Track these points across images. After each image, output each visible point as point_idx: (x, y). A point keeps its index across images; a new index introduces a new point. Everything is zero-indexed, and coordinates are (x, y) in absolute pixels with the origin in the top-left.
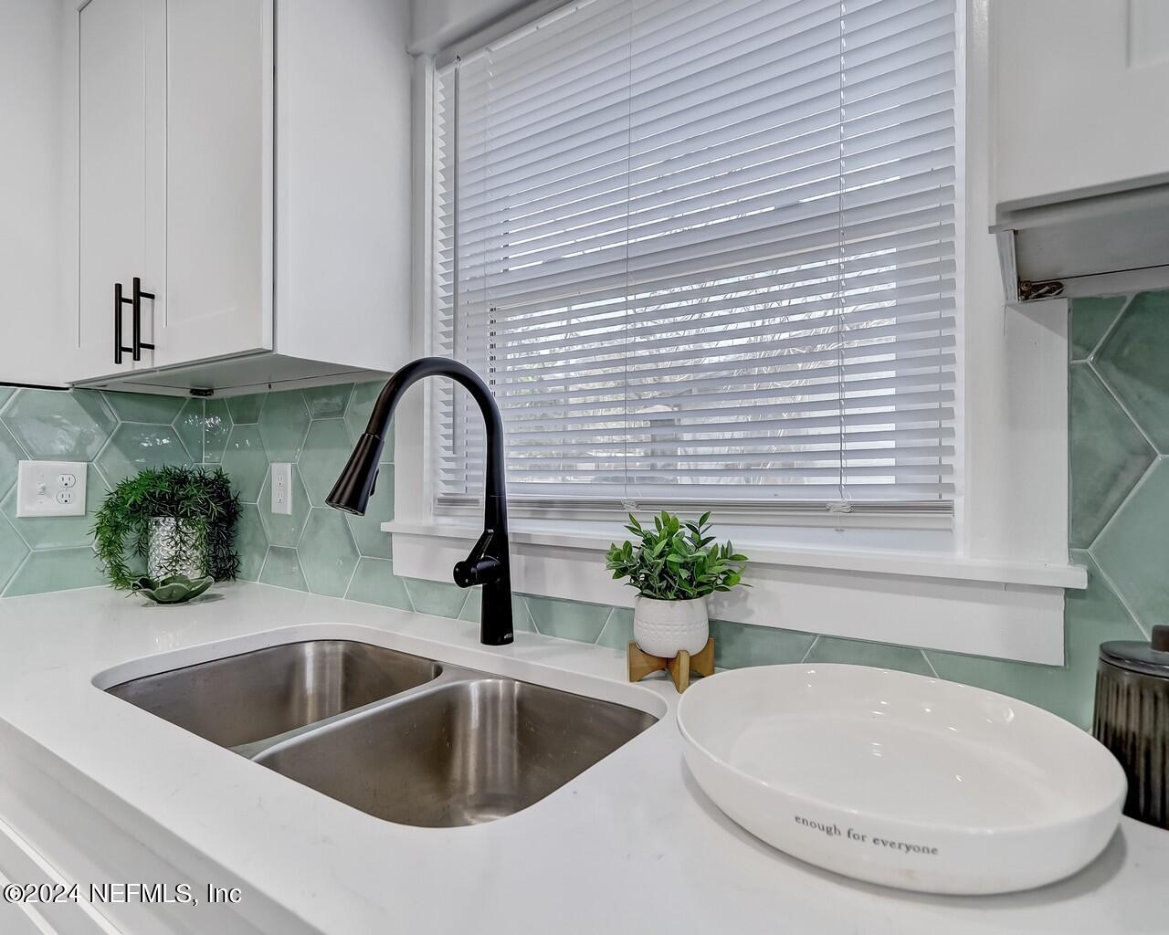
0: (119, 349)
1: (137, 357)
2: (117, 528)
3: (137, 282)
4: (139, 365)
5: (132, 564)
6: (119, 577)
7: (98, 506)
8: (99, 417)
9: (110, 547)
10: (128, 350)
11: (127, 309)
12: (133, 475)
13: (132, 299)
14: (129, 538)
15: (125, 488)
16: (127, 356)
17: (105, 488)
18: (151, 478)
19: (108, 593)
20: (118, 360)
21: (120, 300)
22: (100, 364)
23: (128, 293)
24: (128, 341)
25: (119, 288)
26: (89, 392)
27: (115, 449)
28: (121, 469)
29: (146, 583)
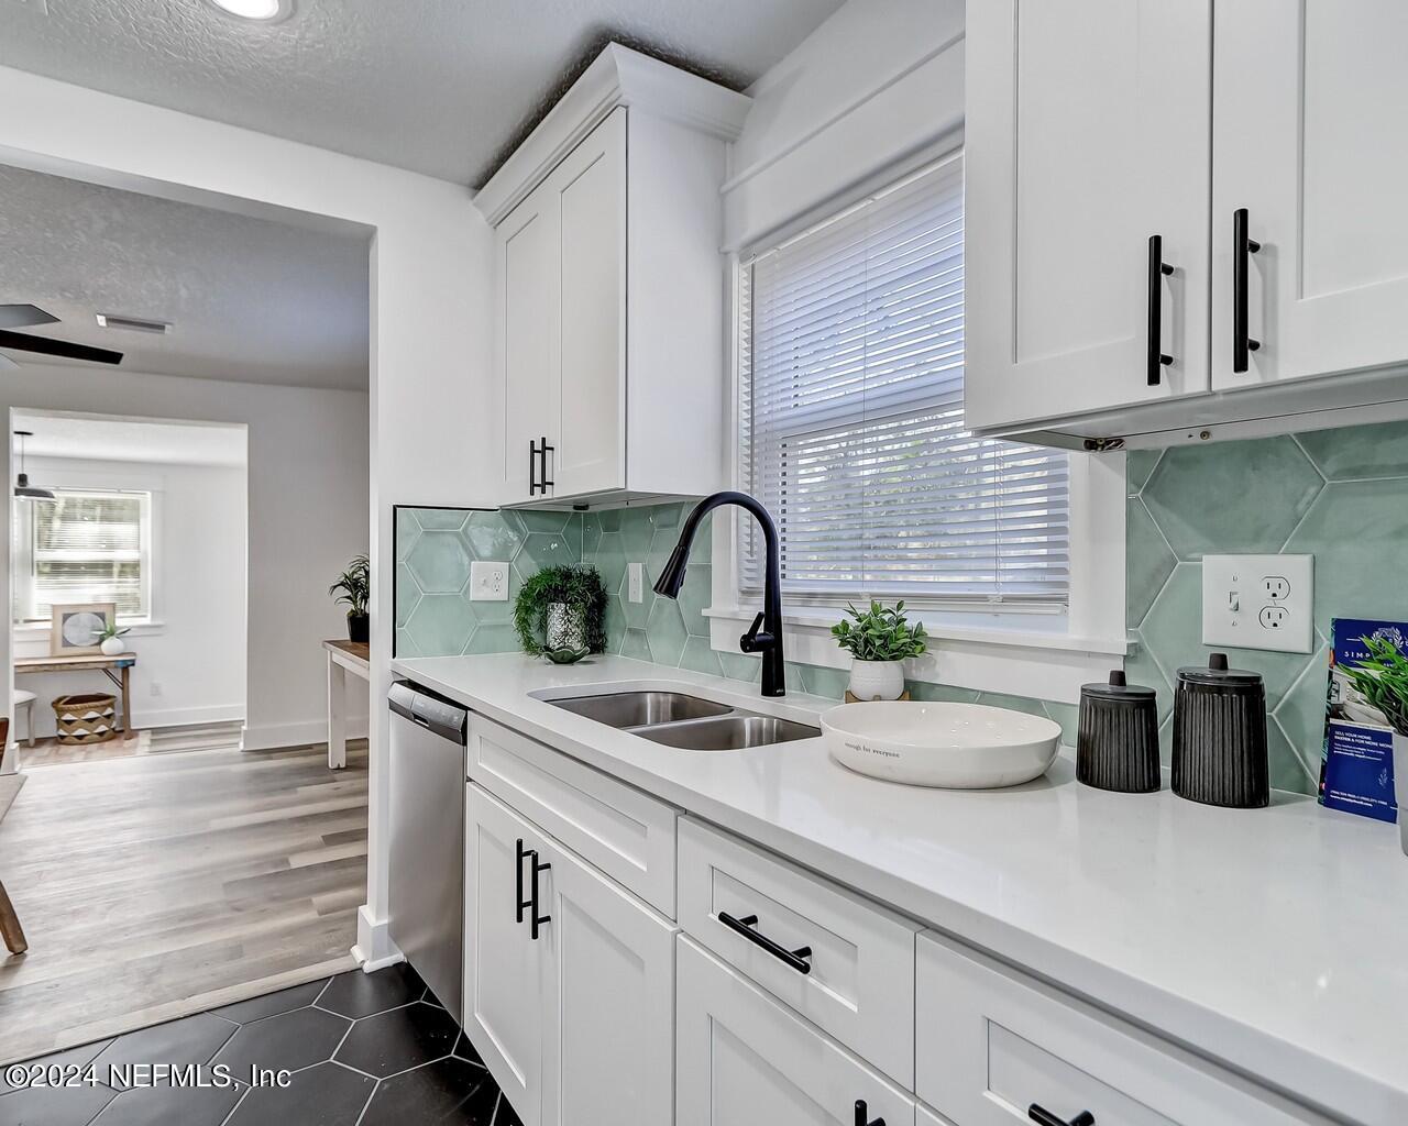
0: (533, 485)
1: (543, 492)
2: (528, 610)
3: (544, 439)
4: (544, 496)
5: (537, 638)
6: (530, 647)
7: (517, 594)
8: (515, 528)
9: (523, 624)
10: (538, 485)
11: (538, 457)
12: (537, 573)
13: (541, 450)
14: (535, 618)
15: (532, 581)
16: (537, 490)
17: (520, 583)
18: (548, 574)
19: (520, 656)
20: (532, 493)
21: (533, 451)
22: (520, 495)
23: (538, 447)
24: (538, 481)
25: (532, 442)
26: (511, 513)
27: (525, 552)
28: (530, 568)
29: (547, 648)
